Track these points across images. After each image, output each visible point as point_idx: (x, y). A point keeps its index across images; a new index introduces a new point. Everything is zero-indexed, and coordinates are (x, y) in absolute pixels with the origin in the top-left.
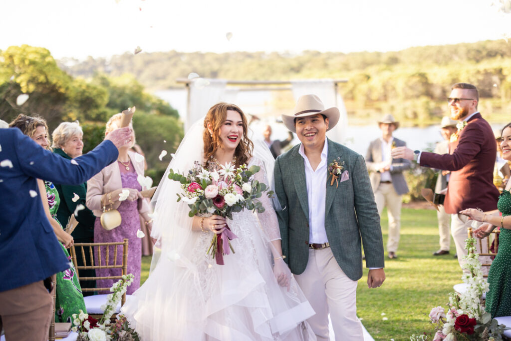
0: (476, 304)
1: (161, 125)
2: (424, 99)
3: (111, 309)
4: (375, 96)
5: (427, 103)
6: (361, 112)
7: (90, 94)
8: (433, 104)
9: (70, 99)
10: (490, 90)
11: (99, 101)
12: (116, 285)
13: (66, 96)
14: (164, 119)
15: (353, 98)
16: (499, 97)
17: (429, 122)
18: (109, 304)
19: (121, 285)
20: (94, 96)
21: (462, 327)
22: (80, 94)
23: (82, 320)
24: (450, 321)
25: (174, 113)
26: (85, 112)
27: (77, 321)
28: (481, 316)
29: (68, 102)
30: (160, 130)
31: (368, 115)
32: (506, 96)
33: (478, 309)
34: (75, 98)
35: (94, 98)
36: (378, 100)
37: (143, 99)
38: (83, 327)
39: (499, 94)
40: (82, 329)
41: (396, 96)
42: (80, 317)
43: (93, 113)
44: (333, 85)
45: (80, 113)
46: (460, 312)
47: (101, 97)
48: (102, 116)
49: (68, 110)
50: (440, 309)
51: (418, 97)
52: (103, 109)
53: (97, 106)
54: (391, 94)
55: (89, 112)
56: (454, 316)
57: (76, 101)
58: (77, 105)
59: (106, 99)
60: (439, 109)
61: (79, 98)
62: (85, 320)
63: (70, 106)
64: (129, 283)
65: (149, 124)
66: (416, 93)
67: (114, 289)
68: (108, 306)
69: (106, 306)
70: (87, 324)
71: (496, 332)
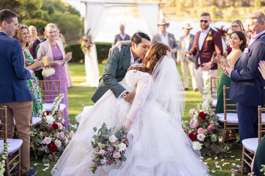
0: (207, 108)
1: (70, 20)
2: (213, 7)
3: (55, 108)
4: (187, 4)
5: (215, 9)
6: (179, 13)
7: (32, 2)
8: (217, 10)
9: (22, 4)
10: (249, 2)
11: (37, 6)
12: (57, 98)
13: (20, 3)
14: (72, 16)
15: (175, 6)
16: (253, 6)
17: (215, 19)
18: (54, 106)
19: (59, 98)
20: (34, 3)
21: (201, 116)
22: (26, 2)
23: (43, 112)
24: (197, 114)
25: (77, 13)
26: (30, 11)
27: (42, 112)
28: (210, 113)
29: (20, 7)
30: (70, 23)
31: (183, 15)
32: (257, 6)
33: (209, 110)
34: (24, 4)
35: (34, 4)
36: (188, 7)
37: (61, 5)
38: (44, 115)
39: (254, 5)
40: (43, 115)
41: (198, 5)
42: (43, 111)
43: (34, 13)
44: (157, 5)
45: (27, 12)
46: (201, 111)
47: (38, 4)
48: (39, 14)
49: (21, 11)
50: (193, 110)
51: (210, 5)
52: (39, 10)
53: (36, 9)
54: (195, 4)
55: (32, 12)
56: (198, 112)
57: (25, 6)
58: (25, 8)
59: (41, 5)
60: (221, 12)
61: (26, 4)
62: (44, 112)
63: (21, 9)
64: (62, 98)
65: (64, 19)
66: (209, 3)
67: (56, 100)
68: (54, 107)
69: (53, 107)
70: (45, 114)
71: (215, 119)
